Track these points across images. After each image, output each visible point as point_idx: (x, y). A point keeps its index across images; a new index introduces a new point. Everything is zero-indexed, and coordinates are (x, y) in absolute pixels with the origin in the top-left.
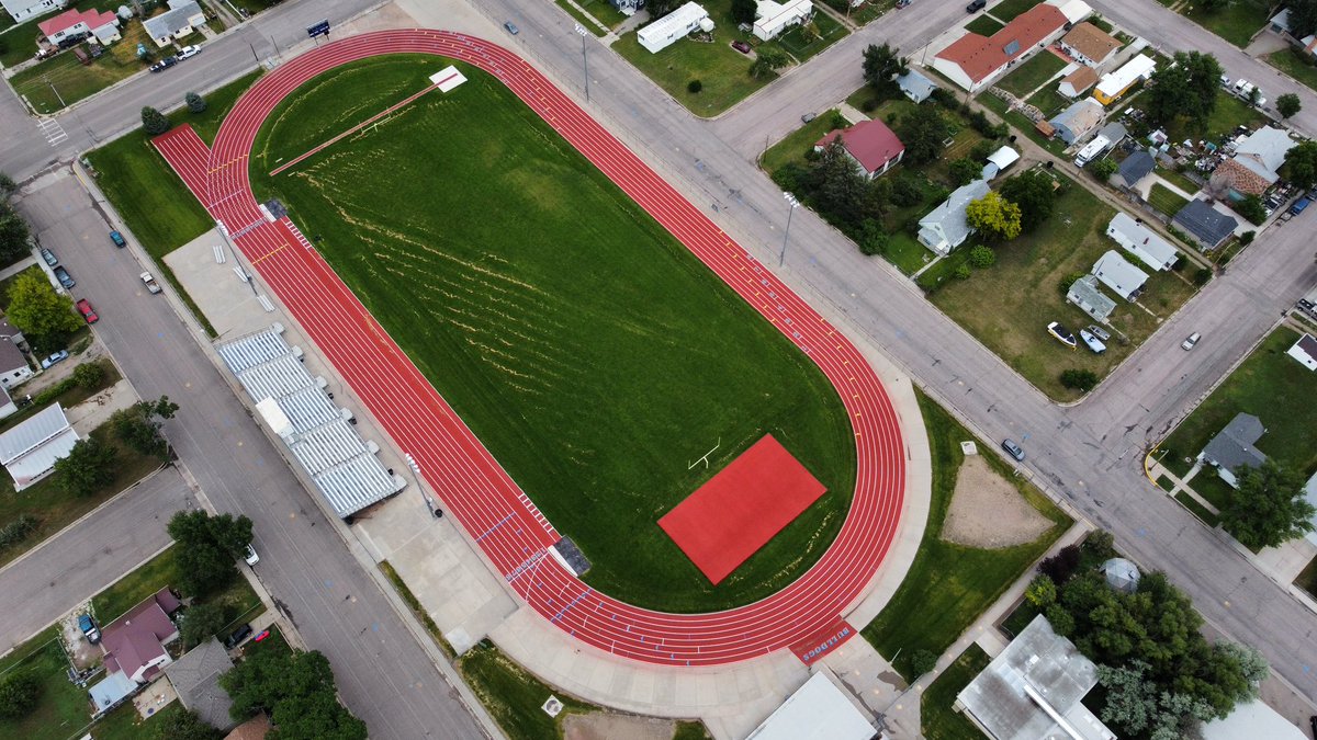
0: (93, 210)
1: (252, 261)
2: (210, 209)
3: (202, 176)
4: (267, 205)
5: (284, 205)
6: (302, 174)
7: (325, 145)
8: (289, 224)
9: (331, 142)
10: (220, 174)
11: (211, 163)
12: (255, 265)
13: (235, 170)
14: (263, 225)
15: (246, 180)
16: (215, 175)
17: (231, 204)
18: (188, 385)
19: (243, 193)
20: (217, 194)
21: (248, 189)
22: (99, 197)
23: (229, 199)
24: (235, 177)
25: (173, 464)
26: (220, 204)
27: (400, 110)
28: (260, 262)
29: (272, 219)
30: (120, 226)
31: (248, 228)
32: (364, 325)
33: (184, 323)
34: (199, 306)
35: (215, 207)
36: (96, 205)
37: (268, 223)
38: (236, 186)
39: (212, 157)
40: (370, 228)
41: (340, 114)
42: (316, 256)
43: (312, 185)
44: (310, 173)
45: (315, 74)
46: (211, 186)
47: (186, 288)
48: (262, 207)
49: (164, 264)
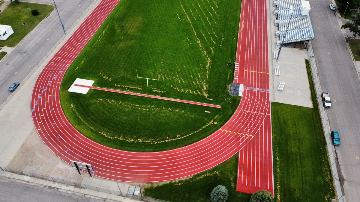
0: (345, 177)
1: (268, 75)
2: (269, 113)
3: (258, 138)
4: (238, 94)
5: (230, 88)
6: (206, 95)
7: (178, 100)
8: (236, 77)
9: (173, 100)
10: (247, 130)
11: (246, 142)
12: (268, 72)
13: (236, 126)
14: (249, 86)
15: (236, 114)
16: (250, 131)
17: (255, 108)
18: (329, 53)
19: (244, 109)
20: (258, 119)
21: (239, 109)
22: (336, 183)
23: (254, 111)
24: (240, 121)
25: (348, 37)
26: (261, 112)
27: (124, 89)
28: (264, 71)
29: (241, 86)
30: (330, 148)
31: (257, 90)
32: (245, 29)
33: (318, 75)
34: (306, 75)
35: (265, 112)
36: (342, 181)
37: (245, 85)
38: (244, 116)
39: (242, 146)
40: (205, 52)
41: (149, 111)
42: (238, 58)
43: (207, 86)
44: (201, 93)
45: (124, 153)
46: (258, 127)
47: (308, 85)
48: (241, 94)
49: (314, 104)
